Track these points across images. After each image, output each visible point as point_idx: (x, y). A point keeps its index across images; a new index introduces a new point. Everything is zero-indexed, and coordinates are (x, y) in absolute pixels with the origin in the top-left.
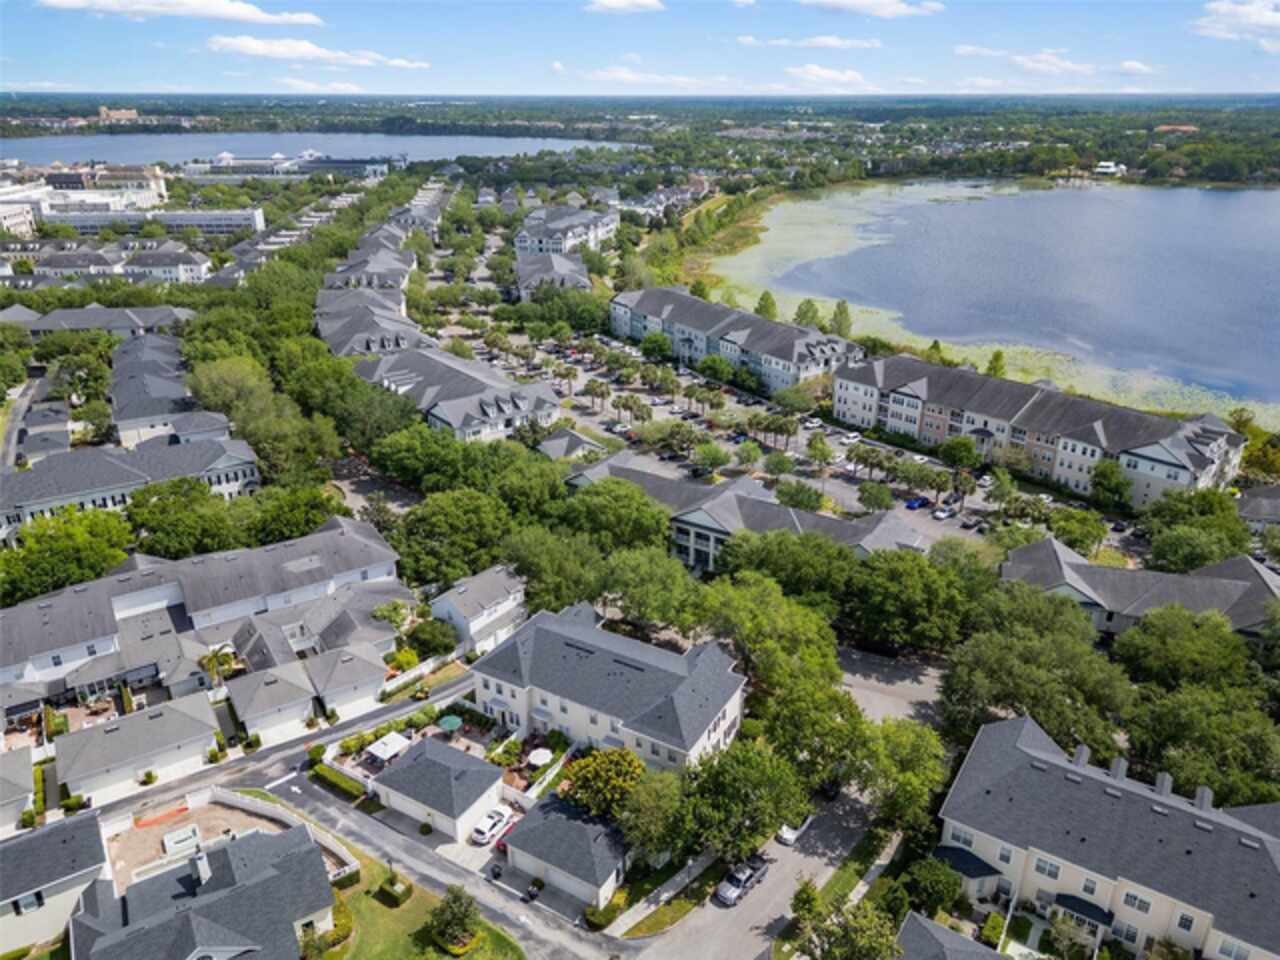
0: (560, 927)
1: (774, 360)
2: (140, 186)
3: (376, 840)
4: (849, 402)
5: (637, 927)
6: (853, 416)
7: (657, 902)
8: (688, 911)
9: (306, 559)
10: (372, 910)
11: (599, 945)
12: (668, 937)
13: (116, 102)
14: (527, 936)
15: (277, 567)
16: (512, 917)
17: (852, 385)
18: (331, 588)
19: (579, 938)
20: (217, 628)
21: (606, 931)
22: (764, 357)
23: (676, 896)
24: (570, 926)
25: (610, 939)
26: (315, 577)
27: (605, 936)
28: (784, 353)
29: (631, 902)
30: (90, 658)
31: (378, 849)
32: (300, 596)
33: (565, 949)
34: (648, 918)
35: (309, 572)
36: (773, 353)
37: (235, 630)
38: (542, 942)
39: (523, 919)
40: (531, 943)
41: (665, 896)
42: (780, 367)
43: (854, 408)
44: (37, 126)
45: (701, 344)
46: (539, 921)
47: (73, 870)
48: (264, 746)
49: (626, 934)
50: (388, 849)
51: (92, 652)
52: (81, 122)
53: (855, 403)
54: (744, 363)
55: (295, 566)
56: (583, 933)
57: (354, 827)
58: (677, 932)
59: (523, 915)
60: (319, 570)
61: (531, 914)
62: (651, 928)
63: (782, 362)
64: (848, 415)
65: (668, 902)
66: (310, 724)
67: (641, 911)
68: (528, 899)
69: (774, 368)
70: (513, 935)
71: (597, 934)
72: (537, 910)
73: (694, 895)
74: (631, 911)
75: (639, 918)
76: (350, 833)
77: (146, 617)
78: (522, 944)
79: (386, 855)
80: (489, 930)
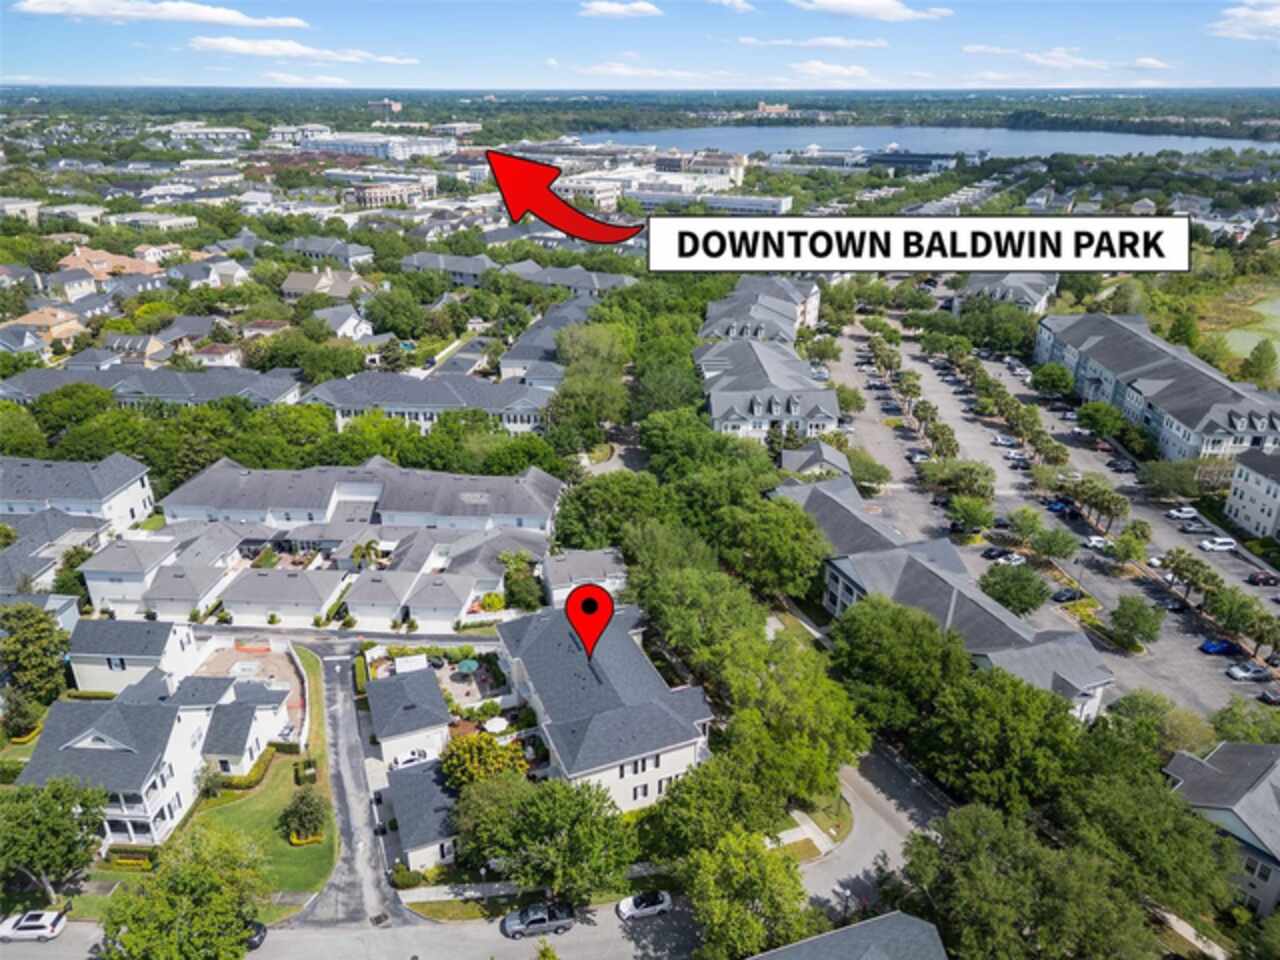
0: (375, 868)
1: (1176, 423)
2: (722, 172)
3: (341, 732)
4: (1246, 497)
5: (422, 905)
6: (1247, 518)
7: (457, 894)
8: (475, 918)
9: (478, 495)
10: (285, 778)
11: (384, 899)
12: (438, 928)
13: (773, 98)
14: (349, 861)
15: (454, 496)
16: (355, 838)
17: (1253, 476)
18: (490, 525)
19: (378, 886)
20: (396, 528)
21: (401, 893)
22: (1168, 417)
23: (477, 900)
24: (382, 872)
25: (397, 900)
26: (478, 511)
27: (396, 895)
28: (1189, 418)
29: (438, 883)
30: (308, 523)
31: (336, 738)
32: (462, 523)
33: (361, 886)
34: (439, 902)
35: (476, 506)
36: (1178, 415)
37: (404, 534)
38: (352, 870)
39: (360, 846)
40: (346, 866)
41: (469, 894)
42: (1180, 434)
43: (1249, 505)
44: (706, 119)
45: (1108, 388)
46: (368, 854)
47: (142, 653)
48: (355, 629)
49: (412, 904)
50: (341, 741)
51: (311, 519)
52: (740, 115)
53: (1252, 500)
54: (1147, 420)
55: (469, 498)
56: (384, 883)
57: (340, 715)
58: (449, 929)
59: (364, 841)
60: (484, 506)
61: (369, 844)
62: (433, 913)
63: (1183, 428)
64: (1241, 514)
65: (466, 901)
66: (395, 626)
67: (442, 893)
68: (380, 831)
69: (1175, 432)
70: (342, 851)
71: (393, 890)
72: (376, 844)
73: (492, 908)
74: (435, 889)
75: (433, 898)
76: (333, 717)
77: (359, 505)
78: (339, 863)
79: (335, 745)
80: (331, 838)
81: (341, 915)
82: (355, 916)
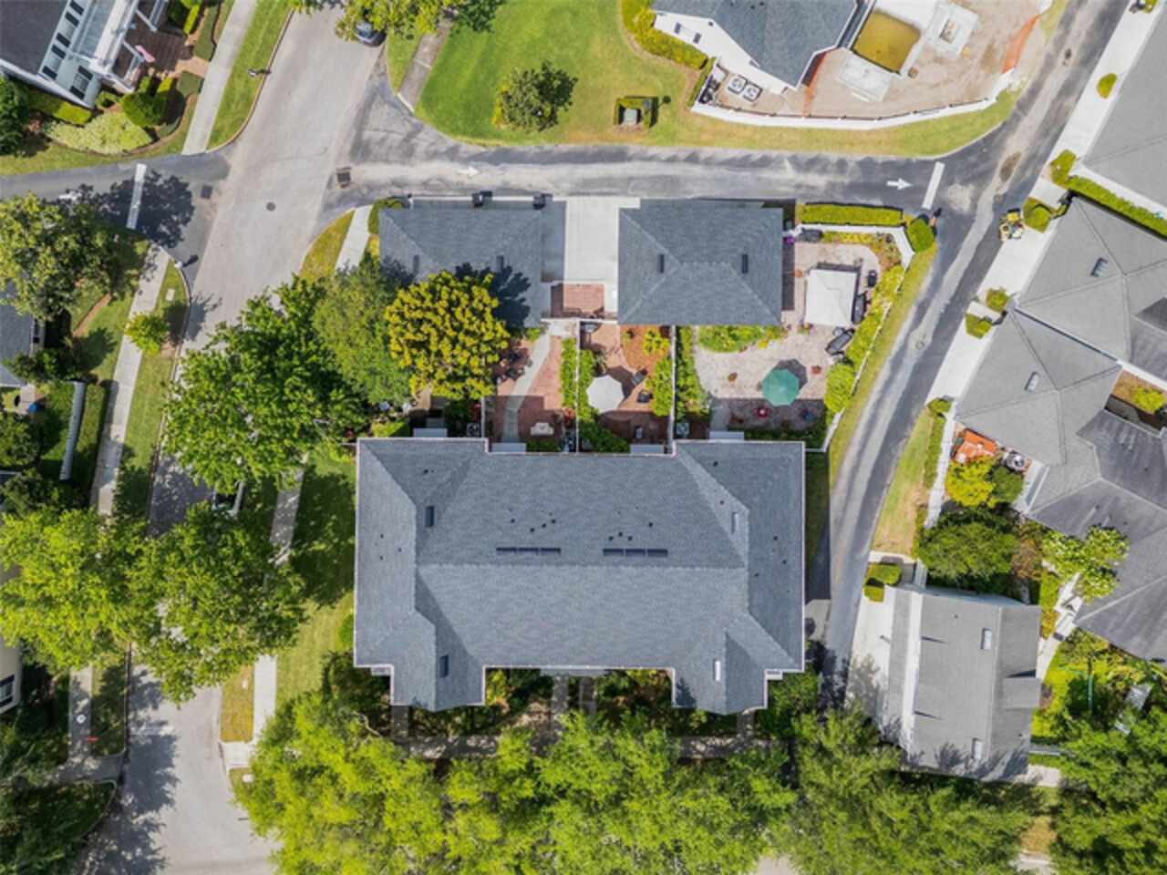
0: (425, 184)
5: (343, 233)
11: (371, 187)
14: (452, 154)
16: (487, 166)
19: (395, 183)
21: (370, 207)
24: (416, 191)
25: (361, 202)
27: (370, 202)
31: (708, 162)
33: (403, 163)
34: (338, 250)
38: (432, 156)
40: (443, 149)
46: (453, 178)
49: (348, 218)
50: (697, 170)
56: (397, 191)
57: (766, 174)
61: (467, 182)
62: (327, 240)
67: (351, 254)
68: (482, 198)
70: (469, 146)
71: (378, 199)
72: (463, 190)
75: (348, 245)
76: (765, 162)
78: (451, 141)
79: (693, 159)
80: (498, 136)
81: (367, 134)
82: (361, 150)
